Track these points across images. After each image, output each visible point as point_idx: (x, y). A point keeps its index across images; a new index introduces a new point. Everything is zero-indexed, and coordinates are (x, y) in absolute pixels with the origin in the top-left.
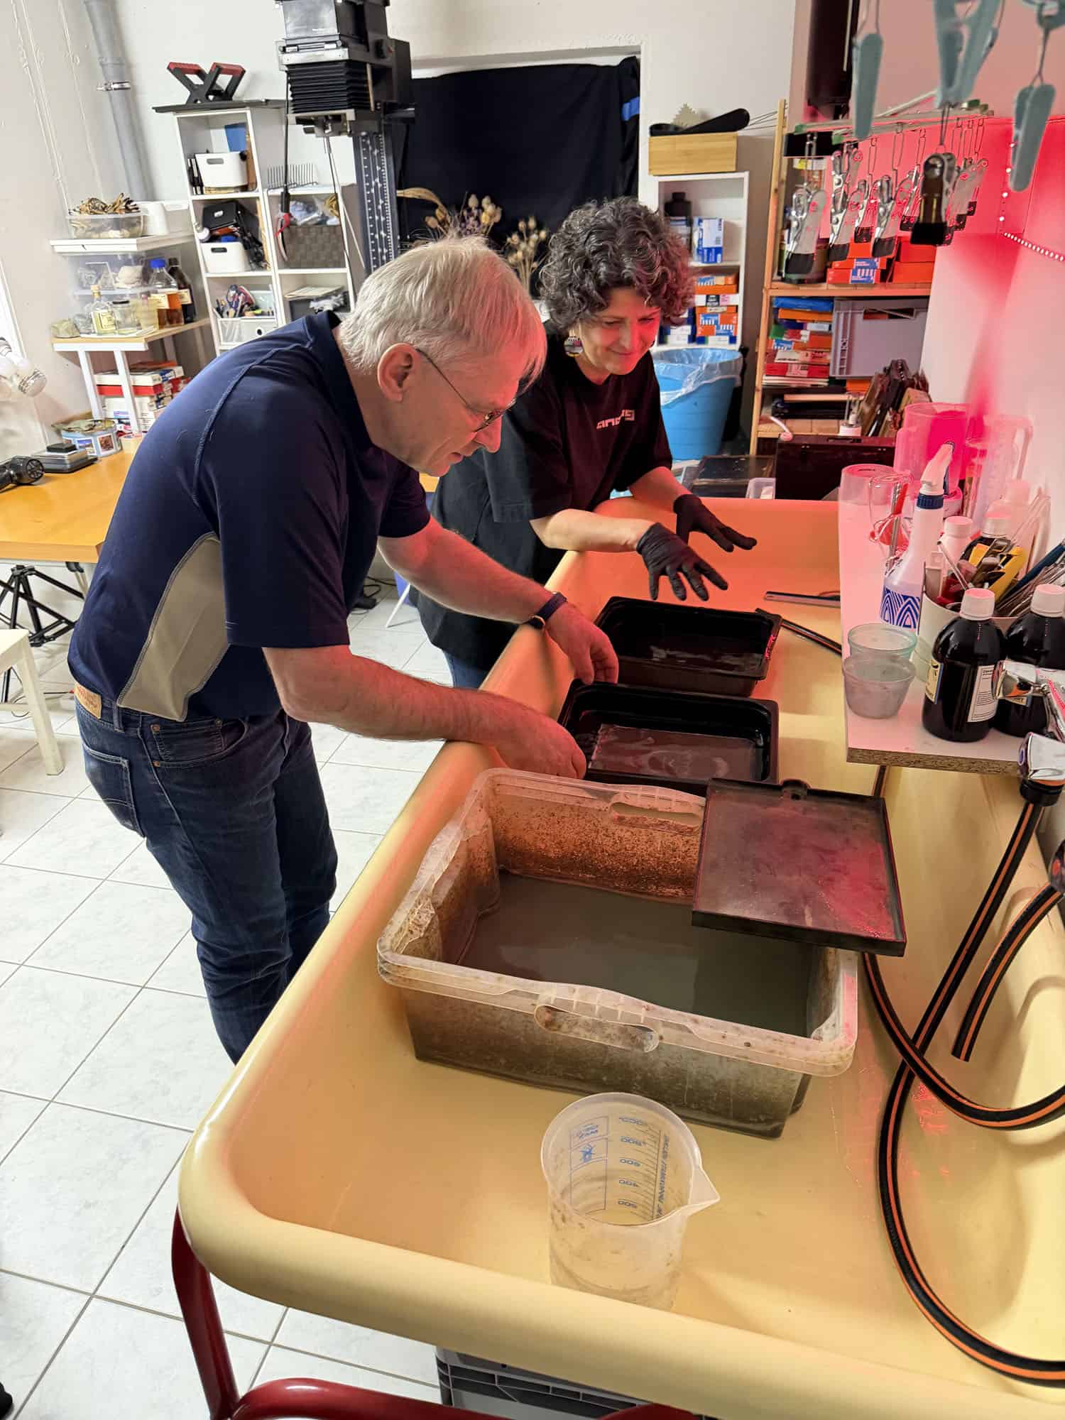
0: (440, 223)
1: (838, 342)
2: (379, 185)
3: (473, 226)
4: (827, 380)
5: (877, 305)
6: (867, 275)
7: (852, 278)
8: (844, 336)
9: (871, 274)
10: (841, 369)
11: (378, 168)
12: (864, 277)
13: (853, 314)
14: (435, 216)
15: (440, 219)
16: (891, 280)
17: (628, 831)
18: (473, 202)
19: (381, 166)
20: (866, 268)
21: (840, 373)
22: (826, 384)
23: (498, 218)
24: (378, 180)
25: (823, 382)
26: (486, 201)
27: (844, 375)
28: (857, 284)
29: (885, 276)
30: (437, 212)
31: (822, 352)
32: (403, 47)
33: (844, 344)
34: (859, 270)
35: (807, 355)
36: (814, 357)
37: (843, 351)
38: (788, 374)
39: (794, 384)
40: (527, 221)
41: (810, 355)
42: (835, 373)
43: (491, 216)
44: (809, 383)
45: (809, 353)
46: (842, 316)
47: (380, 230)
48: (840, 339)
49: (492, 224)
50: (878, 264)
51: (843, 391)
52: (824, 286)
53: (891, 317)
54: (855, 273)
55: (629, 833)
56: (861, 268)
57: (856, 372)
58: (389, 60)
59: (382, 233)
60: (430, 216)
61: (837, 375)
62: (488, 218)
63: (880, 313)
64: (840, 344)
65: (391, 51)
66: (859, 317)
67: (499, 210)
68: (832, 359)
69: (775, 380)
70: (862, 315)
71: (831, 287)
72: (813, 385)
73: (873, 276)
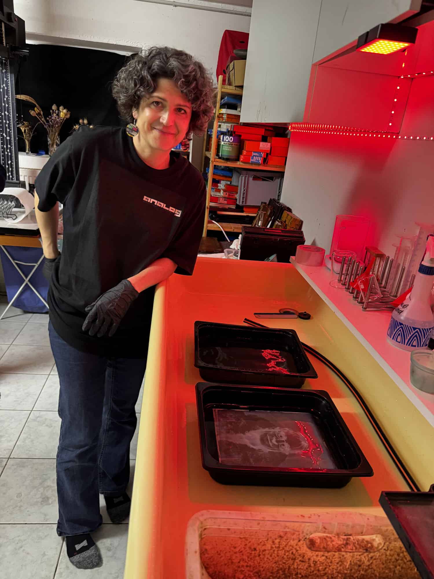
0: (37, 114)
1: (241, 190)
2: (5, 88)
3: (56, 118)
4: (235, 206)
5: (258, 174)
6: (258, 159)
7: (251, 160)
8: (244, 187)
9: (259, 160)
10: (243, 202)
11: (5, 79)
12: (257, 160)
13: (248, 177)
14: (34, 110)
15: (37, 112)
16: (267, 163)
17: (323, 556)
18: (54, 107)
19: (7, 79)
20: (257, 156)
21: (242, 203)
22: (235, 208)
23: (68, 116)
24: (4, 85)
25: (233, 207)
26: (61, 108)
27: (244, 204)
28: (252, 163)
29: (265, 161)
30: (36, 109)
31: (233, 193)
32: (21, 23)
33: (244, 190)
34: (254, 157)
35: (226, 194)
36: (229, 195)
37: (244, 193)
38: (218, 202)
39: (220, 206)
40: (83, 120)
41: (227, 194)
42: (240, 203)
43: (66, 115)
44: (227, 207)
45: (227, 193)
46: (244, 177)
47: (5, 111)
48: (243, 188)
49: (65, 119)
50: (263, 155)
51: (242, 212)
52: (238, 163)
53: (263, 180)
54: (253, 158)
55: (324, 558)
56: (255, 156)
57: (249, 203)
58: (14, 25)
59: (6, 113)
60: (32, 110)
61: (241, 204)
62: (64, 115)
63: (259, 178)
64: (242, 190)
65: (15, 21)
66: (251, 179)
67: (69, 113)
68: (238, 197)
69: (213, 204)
70: (252, 178)
71: (241, 163)
72: (229, 208)
73: (260, 160)
